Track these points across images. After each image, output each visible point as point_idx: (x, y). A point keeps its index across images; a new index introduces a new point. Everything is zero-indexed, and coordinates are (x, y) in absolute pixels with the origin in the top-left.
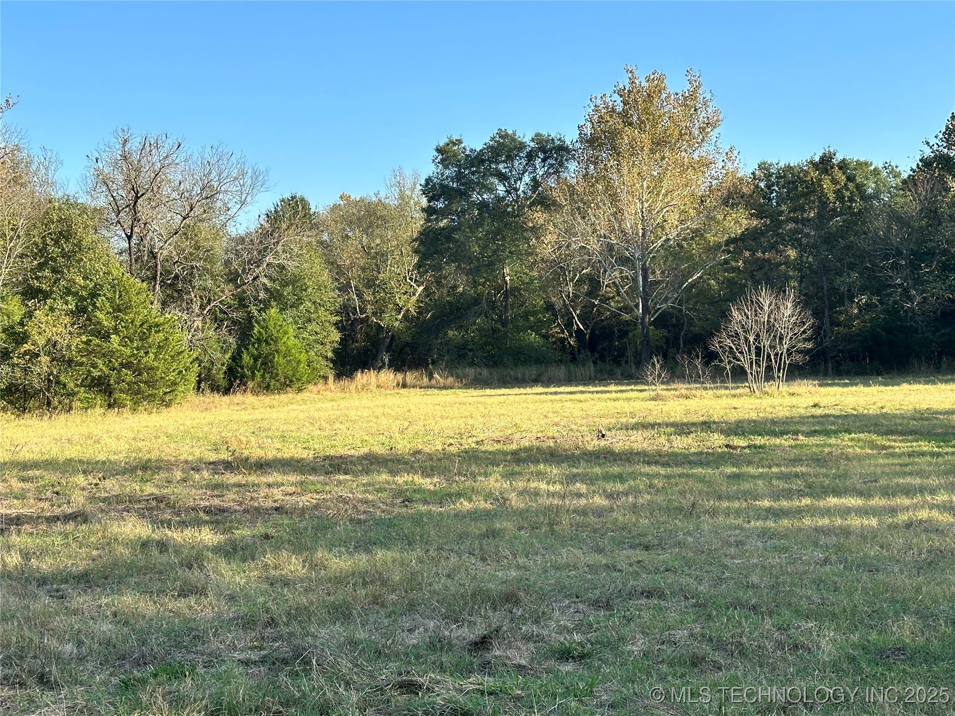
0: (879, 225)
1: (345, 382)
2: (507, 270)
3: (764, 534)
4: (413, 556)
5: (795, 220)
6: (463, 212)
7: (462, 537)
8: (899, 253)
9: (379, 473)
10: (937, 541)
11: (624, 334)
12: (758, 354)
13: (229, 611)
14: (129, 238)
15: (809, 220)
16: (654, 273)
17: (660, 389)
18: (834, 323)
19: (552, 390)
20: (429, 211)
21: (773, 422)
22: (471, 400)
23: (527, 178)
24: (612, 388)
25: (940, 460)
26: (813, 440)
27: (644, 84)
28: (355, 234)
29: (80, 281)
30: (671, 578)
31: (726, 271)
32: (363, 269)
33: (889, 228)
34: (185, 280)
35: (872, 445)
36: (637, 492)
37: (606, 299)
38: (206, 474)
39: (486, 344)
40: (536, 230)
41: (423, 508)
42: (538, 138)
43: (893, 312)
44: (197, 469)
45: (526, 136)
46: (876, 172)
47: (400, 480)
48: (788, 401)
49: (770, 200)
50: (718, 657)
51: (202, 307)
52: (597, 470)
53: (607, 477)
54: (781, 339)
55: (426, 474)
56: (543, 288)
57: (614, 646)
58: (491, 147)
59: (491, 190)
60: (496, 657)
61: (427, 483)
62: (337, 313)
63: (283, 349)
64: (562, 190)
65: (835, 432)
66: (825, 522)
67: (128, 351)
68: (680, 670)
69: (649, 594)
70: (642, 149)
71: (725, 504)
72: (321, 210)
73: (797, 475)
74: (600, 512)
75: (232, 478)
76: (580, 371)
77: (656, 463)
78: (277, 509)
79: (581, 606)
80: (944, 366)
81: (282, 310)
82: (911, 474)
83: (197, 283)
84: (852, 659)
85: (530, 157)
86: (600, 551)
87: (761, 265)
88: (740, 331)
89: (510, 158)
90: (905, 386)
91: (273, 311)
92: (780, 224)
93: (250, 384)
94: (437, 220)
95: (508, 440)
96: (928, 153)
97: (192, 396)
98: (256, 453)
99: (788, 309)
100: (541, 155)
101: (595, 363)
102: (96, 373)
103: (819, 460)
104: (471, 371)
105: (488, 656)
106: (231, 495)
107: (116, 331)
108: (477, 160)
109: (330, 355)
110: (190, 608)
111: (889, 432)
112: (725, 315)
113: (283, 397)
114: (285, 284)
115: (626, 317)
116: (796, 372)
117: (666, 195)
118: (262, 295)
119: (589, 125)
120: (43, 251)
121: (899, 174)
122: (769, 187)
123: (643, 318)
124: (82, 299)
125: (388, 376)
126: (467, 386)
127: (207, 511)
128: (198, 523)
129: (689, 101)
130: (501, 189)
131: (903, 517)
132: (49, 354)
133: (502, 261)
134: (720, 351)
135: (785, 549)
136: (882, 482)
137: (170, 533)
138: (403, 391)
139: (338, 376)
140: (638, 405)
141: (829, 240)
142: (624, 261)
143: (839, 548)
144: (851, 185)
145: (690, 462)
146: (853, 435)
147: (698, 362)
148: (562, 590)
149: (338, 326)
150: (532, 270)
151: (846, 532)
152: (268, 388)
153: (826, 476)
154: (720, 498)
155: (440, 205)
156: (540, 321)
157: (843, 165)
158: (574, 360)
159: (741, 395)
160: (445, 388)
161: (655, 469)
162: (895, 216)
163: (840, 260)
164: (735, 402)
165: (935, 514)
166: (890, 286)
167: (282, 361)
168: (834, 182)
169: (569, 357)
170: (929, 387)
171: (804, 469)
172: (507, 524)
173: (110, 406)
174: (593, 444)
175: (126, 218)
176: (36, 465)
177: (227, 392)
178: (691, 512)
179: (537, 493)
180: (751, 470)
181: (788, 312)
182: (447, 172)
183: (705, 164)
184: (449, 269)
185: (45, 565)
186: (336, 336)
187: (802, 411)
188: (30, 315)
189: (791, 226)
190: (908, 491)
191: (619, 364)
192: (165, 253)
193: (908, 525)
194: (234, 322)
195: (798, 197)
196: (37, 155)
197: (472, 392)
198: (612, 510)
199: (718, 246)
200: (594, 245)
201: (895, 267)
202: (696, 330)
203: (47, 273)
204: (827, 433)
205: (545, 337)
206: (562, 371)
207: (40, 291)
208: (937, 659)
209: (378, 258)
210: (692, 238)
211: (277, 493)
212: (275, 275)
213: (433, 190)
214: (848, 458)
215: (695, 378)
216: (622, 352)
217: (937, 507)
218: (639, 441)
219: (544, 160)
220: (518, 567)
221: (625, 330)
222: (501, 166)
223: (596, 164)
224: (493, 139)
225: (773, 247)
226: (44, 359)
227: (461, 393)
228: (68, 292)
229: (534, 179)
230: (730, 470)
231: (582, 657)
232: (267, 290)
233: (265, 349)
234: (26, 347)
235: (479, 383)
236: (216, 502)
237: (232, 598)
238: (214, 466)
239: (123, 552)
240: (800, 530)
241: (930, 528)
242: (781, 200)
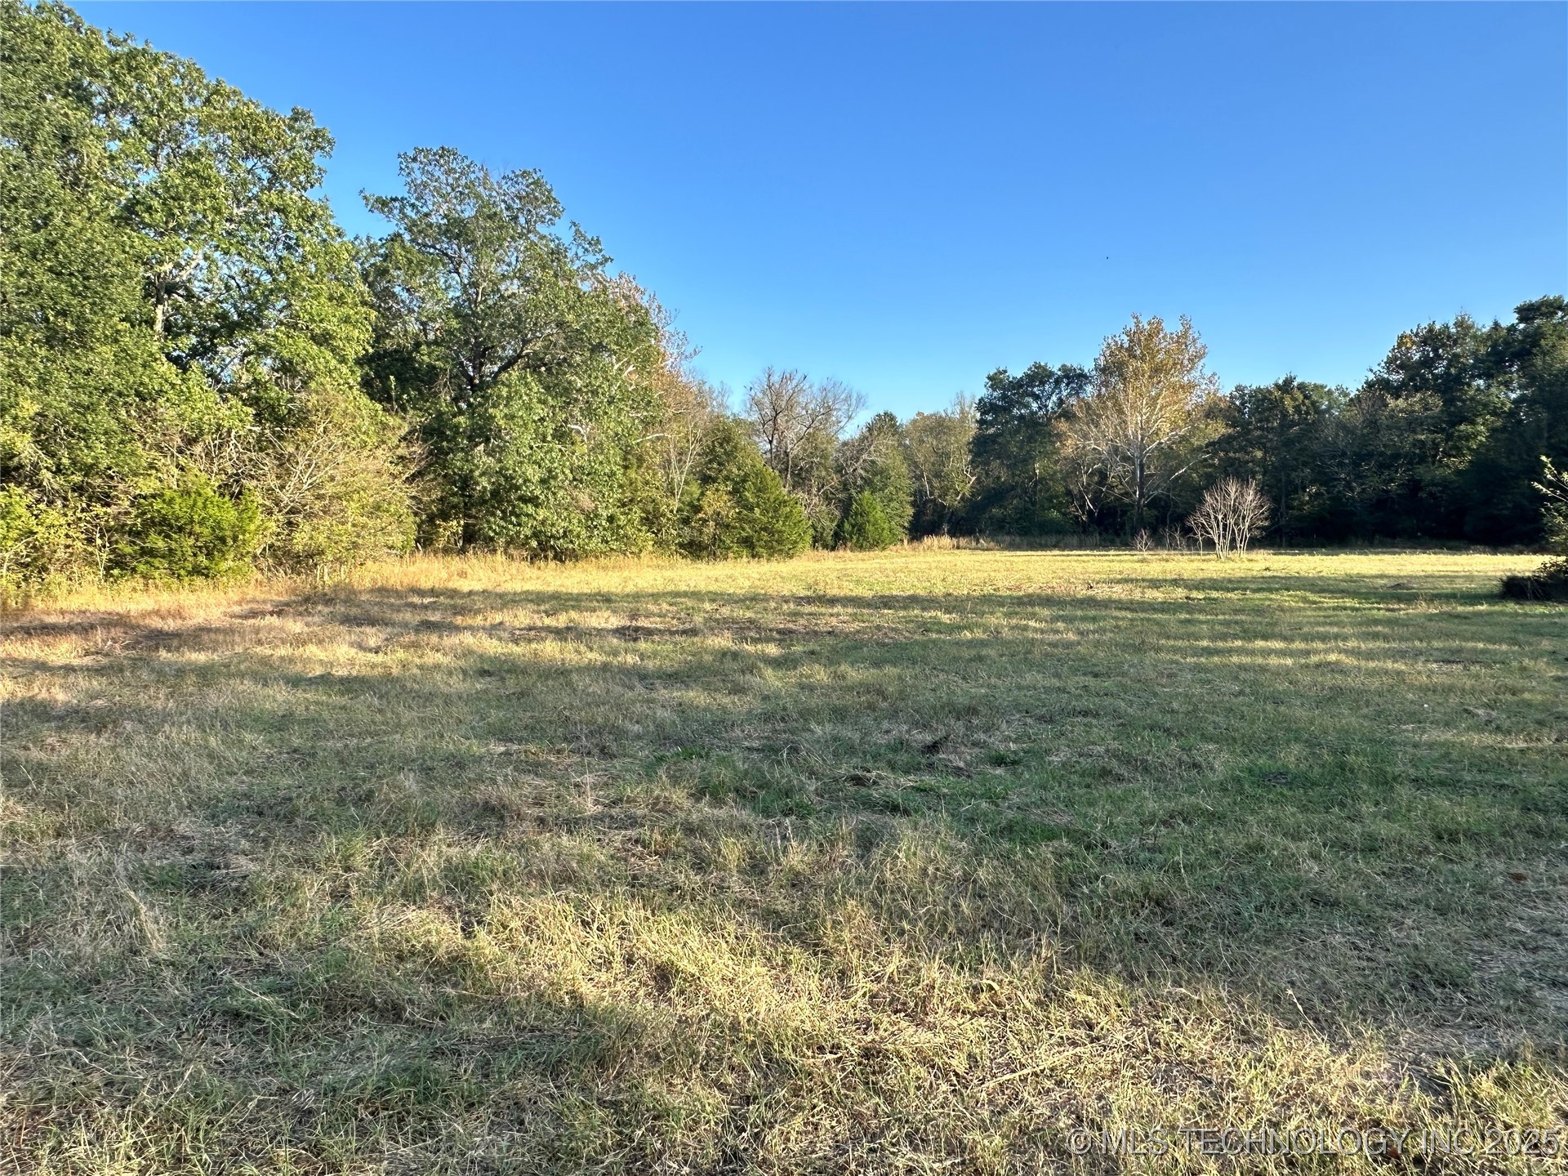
0: (1329, 433)
1: (915, 544)
2: (1037, 465)
3: (1198, 668)
4: (908, 674)
5: (1261, 428)
6: (1007, 422)
7: (955, 659)
8: (1344, 454)
9: (913, 609)
10: (1339, 680)
11: (1124, 513)
12: (1225, 529)
13: (759, 706)
14: (771, 442)
15: (1272, 428)
16: (1149, 468)
17: (1146, 554)
18: (1289, 507)
19: (1066, 553)
20: (981, 422)
21: (1230, 581)
22: (1003, 559)
23: (1054, 398)
24: (1112, 552)
25: (1359, 614)
26: (1257, 595)
27: (1147, 327)
28: (930, 440)
29: (735, 470)
30: (1108, 701)
31: (1205, 466)
32: (933, 464)
33: (1337, 435)
34: (807, 471)
35: (1305, 600)
36: (1103, 631)
37: (1111, 487)
38: (792, 606)
39: (1020, 518)
40: (1060, 436)
41: (934, 636)
42: (1064, 368)
43: (1337, 499)
44: (786, 602)
45: (1055, 367)
46: (1330, 392)
47: (926, 614)
48: (1247, 565)
49: (1244, 414)
50: (1124, 771)
51: (819, 490)
52: (1079, 613)
53: (1084, 619)
54: (1244, 518)
55: (948, 611)
56: (1064, 479)
57: (1040, 755)
58: (1027, 375)
59: (1027, 406)
60: (940, 759)
61: (945, 618)
62: (911, 495)
63: (872, 520)
64: (1081, 407)
65: (1277, 590)
66: (1246, 660)
67: (766, 520)
68: (1088, 780)
69: (1086, 714)
70: (1143, 376)
71: (1171, 642)
72: (904, 422)
73: (1236, 623)
74: (1069, 645)
75: (808, 609)
76: (1089, 540)
77: (1127, 609)
78: (829, 633)
79: (1029, 720)
80: (1376, 542)
81: (873, 493)
82: (1331, 624)
83: (815, 473)
84: (1238, 780)
85: (1058, 382)
86: (1057, 676)
87: (1231, 462)
88: (1211, 512)
89: (1042, 383)
90: (1342, 556)
91: (867, 493)
92: (1249, 431)
93: (849, 544)
94: (987, 429)
95: (1019, 588)
96: (1371, 377)
97: (809, 552)
98: (833, 591)
99: (1250, 496)
100: (1065, 381)
101: (1100, 534)
102: (744, 534)
103: (1259, 611)
104: (1008, 539)
105: (934, 759)
106: (802, 621)
107: (758, 506)
108: (1018, 384)
109: (906, 524)
110: (734, 703)
111: (1322, 591)
112: (1202, 501)
113: (872, 553)
114: (875, 474)
115: (1126, 500)
116: (1254, 544)
117: (1161, 410)
118: (859, 482)
119: (1102, 358)
120: (713, 450)
121: (1348, 394)
122: (1243, 404)
123: (1139, 502)
124: (737, 483)
125: (946, 540)
126: (1003, 549)
127: (779, 632)
128: (768, 640)
129: (1182, 340)
130: (1035, 406)
131: (1314, 659)
132: (715, 520)
133: (1033, 459)
134: (1194, 527)
135: (1209, 682)
136: (1306, 629)
137: (747, 647)
138: (957, 551)
139: (911, 541)
140: (1127, 565)
141: (1288, 443)
142: (1125, 459)
143: (1255, 683)
144: (1306, 401)
145: (1154, 609)
146: (1291, 592)
147: (1177, 535)
148: (1017, 706)
149: (913, 504)
150: (1056, 465)
151: (1263, 669)
152: (861, 547)
153: (1261, 623)
154: (1168, 638)
155: (989, 418)
156: (1061, 503)
157: (1302, 387)
158: (1084, 532)
159: (1210, 560)
160: (988, 549)
161: (1124, 613)
162: (1341, 425)
163: (1296, 460)
164: (1204, 566)
165: (1343, 657)
166: (1336, 479)
167: (871, 528)
168: (1294, 399)
169: (1081, 529)
170: (1363, 557)
171: (1243, 618)
172: (992, 653)
173: (753, 556)
174: (1082, 592)
175: (769, 427)
176: (685, 594)
177: (833, 549)
178: (1139, 649)
179: (1025, 628)
180: (1202, 617)
181: (1250, 498)
182: (995, 394)
183: (1191, 386)
184: (995, 464)
185: (650, 665)
186: (910, 511)
187: (1255, 573)
188: (703, 494)
189: (1259, 433)
190: (1324, 638)
191: (1118, 535)
192: (795, 452)
193: (1318, 666)
194: (840, 501)
195: (1264, 410)
196: (717, 386)
197: (1007, 553)
198: (1079, 643)
199: (1200, 449)
200: (1103, 448)
201: (1341, 464)
202: (1179, 511)
203: (715, 465)
204: (1270, 590)
205: (1064, 514)
206: (1075, 540)
207: (710, 477)
208: (1314, 784)
209: (943, 456)
210: (1180, 442)
211: (834, 621)
212: (868, 468)
213: (984, 407)
214: (1282, 610)
215: (1173, 547)
216: (1123, 525)
217: (1346, 652)
218: (1119, 592)
219: (1067, 385)
220: (988, 686)
221: (1125, 510)
222: (1035, 389)
223: (1107, 387)
224: (1030, 369)
225: (1242, 449)
226: (711, 523)
227: (998, 553)
228: (727, 478)
229: (1060, 399)
230: (1183, 616)
231: (1014, 763)
232: (862, 478)
233: (860, 520)
234: (700, 515)
235: (1013, 547)
236: (791, 625)
237: (766, 698)
238: (799, 600)
239: (708, 658)
240: (1225, 666)
241: (1336, 668)
242: (1251, 414)
